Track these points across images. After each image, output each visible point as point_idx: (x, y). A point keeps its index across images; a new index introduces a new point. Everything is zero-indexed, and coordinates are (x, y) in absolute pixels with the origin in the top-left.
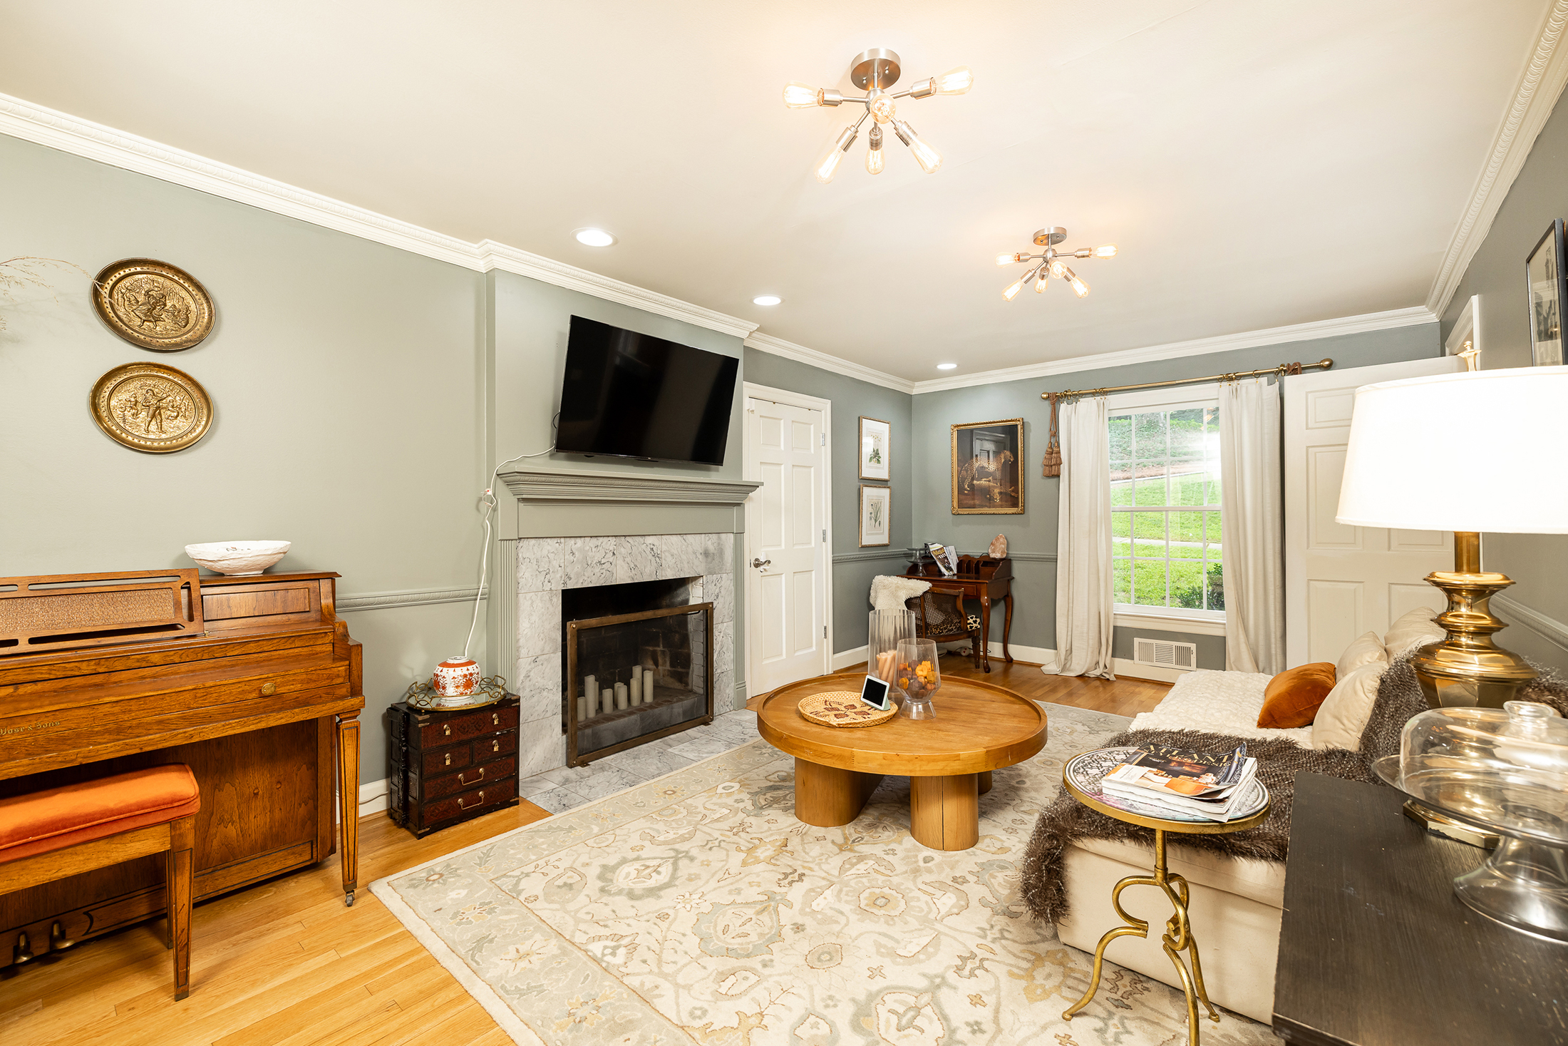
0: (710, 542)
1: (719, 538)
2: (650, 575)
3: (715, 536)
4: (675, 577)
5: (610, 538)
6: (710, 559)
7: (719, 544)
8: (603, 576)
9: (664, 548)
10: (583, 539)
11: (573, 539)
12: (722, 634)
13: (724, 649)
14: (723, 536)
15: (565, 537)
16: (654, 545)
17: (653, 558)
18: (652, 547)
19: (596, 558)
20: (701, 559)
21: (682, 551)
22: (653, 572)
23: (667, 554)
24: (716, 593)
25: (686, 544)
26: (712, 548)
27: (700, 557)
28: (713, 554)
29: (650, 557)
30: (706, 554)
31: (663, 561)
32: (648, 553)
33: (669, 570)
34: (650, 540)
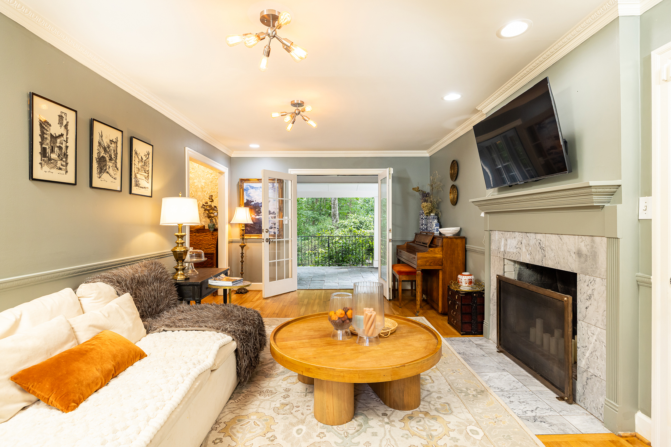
0: (583, 244)
1: (593, 241)
2: (538, 261)
3: (588, 239)
4: (554, 268)
5: (520, 233)
6: (583, 260)
7: (592, 247)
8: (517, 255)
9: (547, 244)
10: (510, 232)
11: (506, 232)
12: (595, 337)
13: (598, 354)
14: (597, 239)
15: (504, 231)
16: (540, 240)
17: (540, 250)
18: (540, 241)
19: (514, 244)
20: (574, 258)
21: (559, 248)
22: (540, 260)
23: (549, 248)
24: (588, 293)
25: (561, 242)
26: (584, 250)
27: (574, 255)
28: (586, 255)
29: (539, 249)
30: (579, 254)
31: (546, 253)
32: (538, 245)
33: (550, 260)
34: (539, 236)
